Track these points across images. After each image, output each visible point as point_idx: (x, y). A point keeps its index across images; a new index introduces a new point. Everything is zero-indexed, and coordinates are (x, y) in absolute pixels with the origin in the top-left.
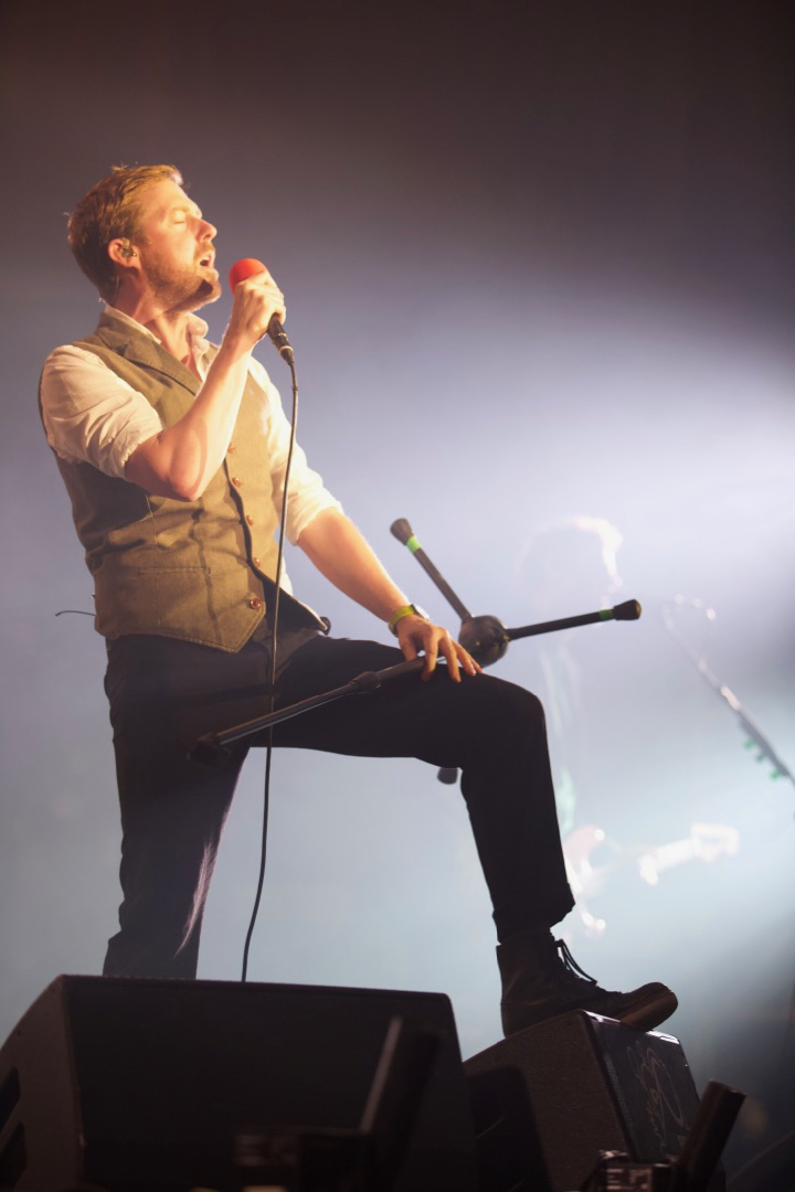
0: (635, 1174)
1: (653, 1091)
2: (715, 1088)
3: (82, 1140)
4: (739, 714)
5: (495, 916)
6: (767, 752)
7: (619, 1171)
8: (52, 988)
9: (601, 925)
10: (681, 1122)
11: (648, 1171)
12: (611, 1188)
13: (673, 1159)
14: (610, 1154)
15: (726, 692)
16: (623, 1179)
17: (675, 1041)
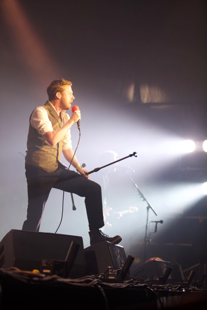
0: (114, 271)
1: (118, 256)
2: (129, 256)
3: (15, 259)
4: (138, 189)
5: (89, 226)
6: (142, 196)
7: (111, 270)
8: (10, 231)
9: (111, 225)
10: (123, 262)
11: (116, 271)
12: (109, 273)
13: (121, 268)
14: (110, 267)
15: (136, 185)
16: (112, 272)
17: (122, 247)
